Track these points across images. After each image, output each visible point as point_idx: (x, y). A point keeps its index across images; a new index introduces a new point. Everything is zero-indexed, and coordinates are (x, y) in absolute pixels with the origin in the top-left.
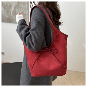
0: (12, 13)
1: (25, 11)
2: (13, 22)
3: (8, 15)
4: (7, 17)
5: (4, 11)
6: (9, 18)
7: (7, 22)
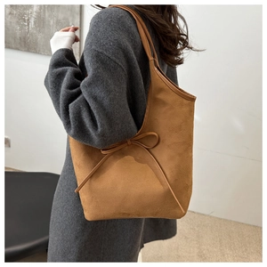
0: (32, 21)
1: (70, 19)
2: (35, 49)
3: (22, 27)
4: (18, 33)
5: (10, 13)
6: (24, 38)
7: (17, 49)
